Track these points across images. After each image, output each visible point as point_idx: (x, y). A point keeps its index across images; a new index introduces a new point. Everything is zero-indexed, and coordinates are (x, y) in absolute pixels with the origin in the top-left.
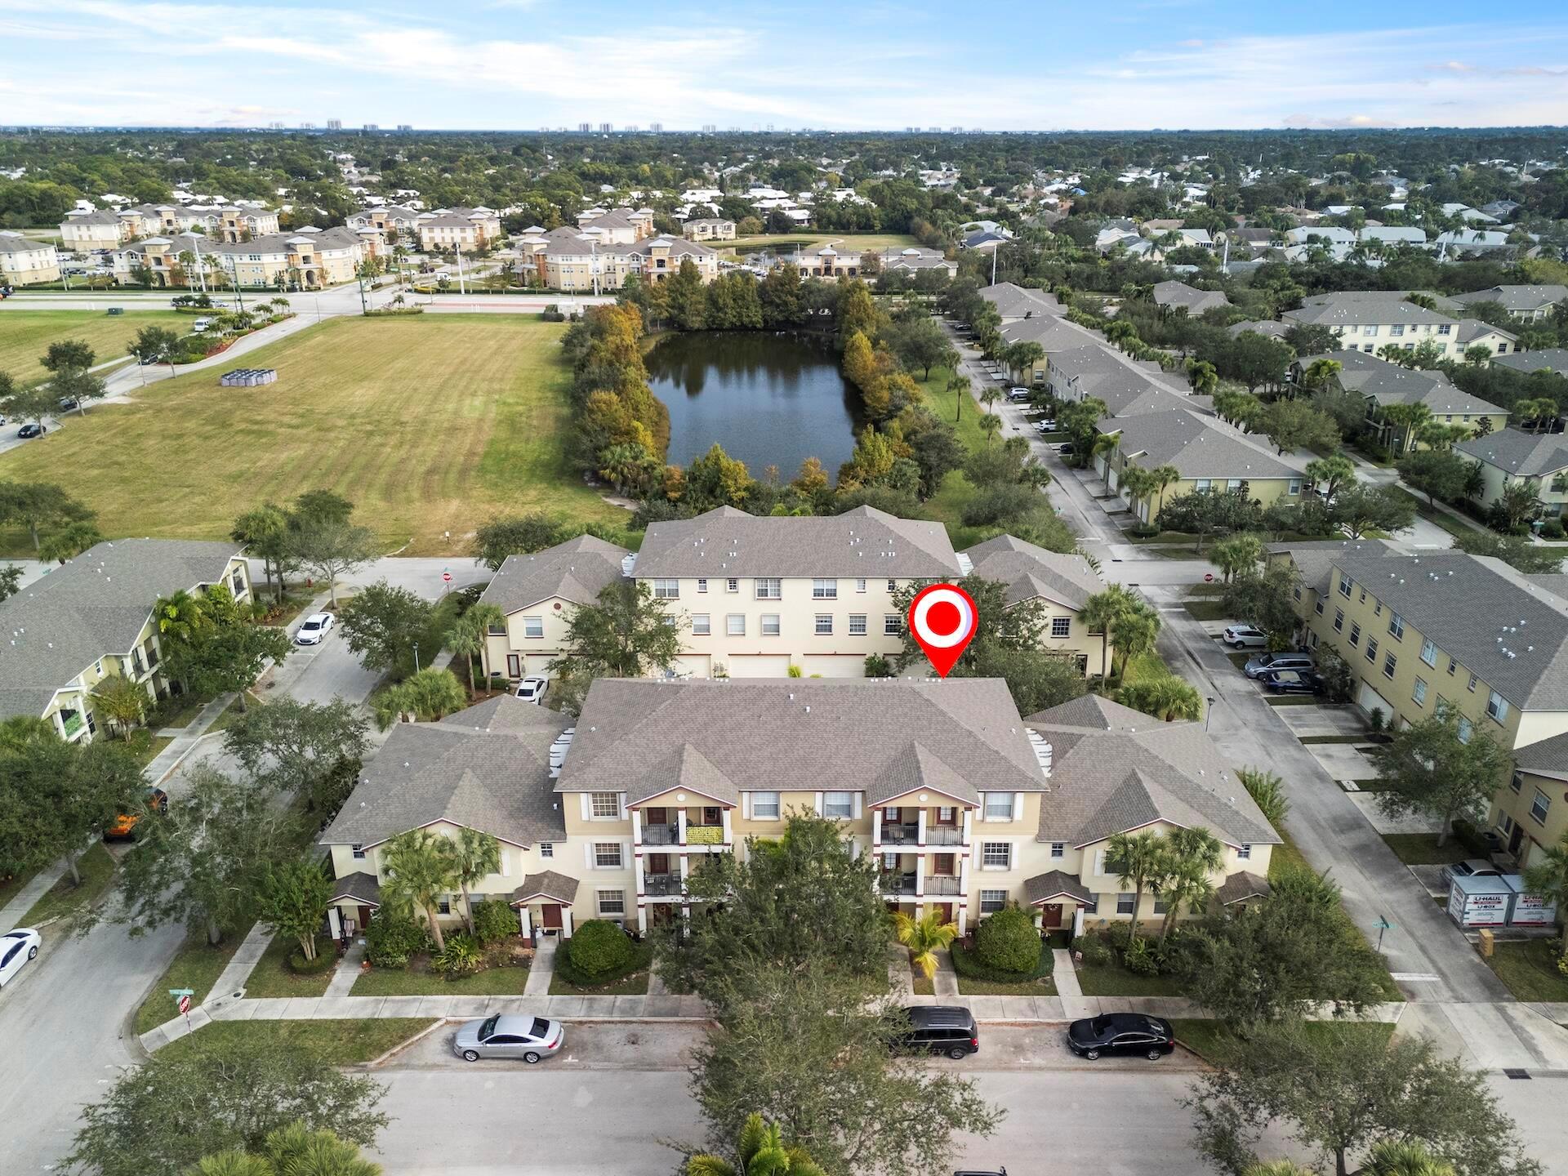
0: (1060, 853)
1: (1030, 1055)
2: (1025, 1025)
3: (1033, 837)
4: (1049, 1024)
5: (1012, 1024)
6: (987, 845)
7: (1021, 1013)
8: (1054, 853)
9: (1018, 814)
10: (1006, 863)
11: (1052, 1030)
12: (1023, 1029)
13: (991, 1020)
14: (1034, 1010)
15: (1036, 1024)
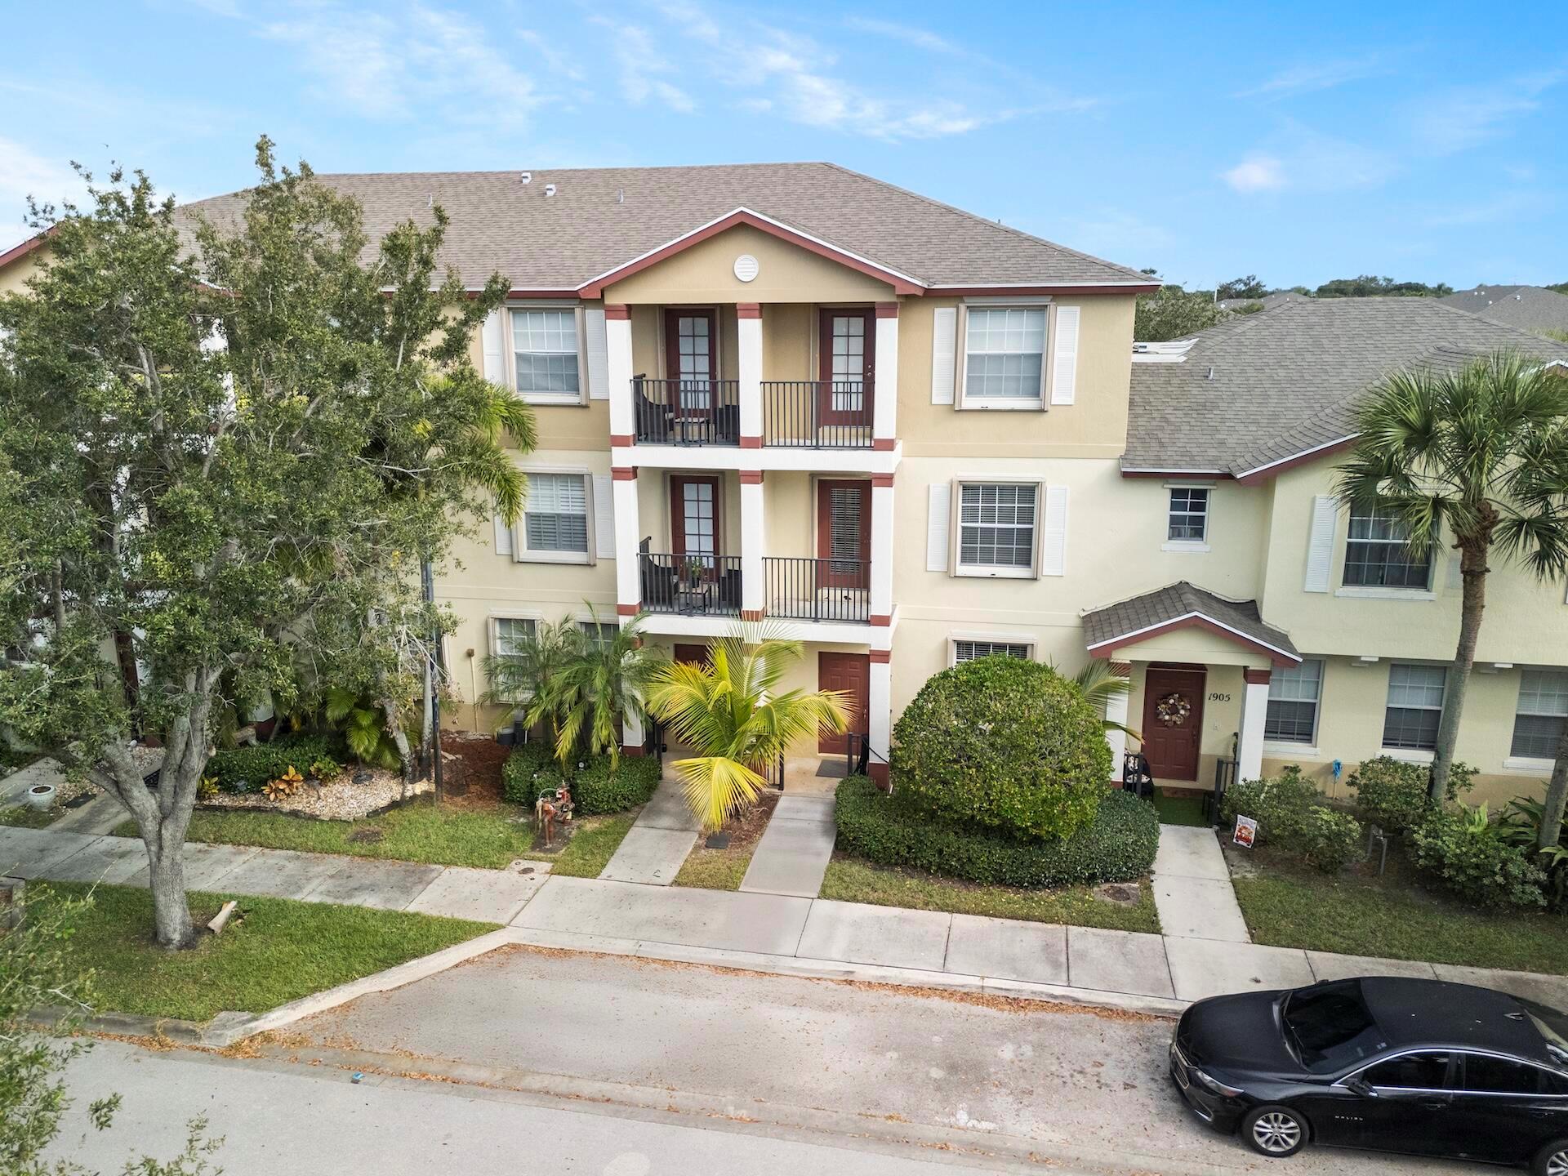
0: (1196, 529)
1: (1001, 1102)
2: (1015, 1003)
3: (1107, 466)
4: (1108, 1012)
5: (966, 996)
6: (969, 489)
7: (1010, 964)
8: (1177, 528)
9: (1061, 387)
10: (1025, 558)
11: (1116, 1030)
12: (1006, 1016)
13: (893, 975)
14: (1063, 962)
15: (1058, 1005)
